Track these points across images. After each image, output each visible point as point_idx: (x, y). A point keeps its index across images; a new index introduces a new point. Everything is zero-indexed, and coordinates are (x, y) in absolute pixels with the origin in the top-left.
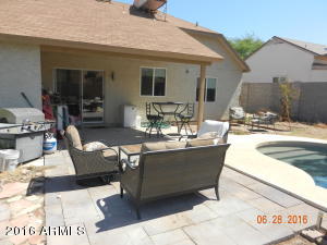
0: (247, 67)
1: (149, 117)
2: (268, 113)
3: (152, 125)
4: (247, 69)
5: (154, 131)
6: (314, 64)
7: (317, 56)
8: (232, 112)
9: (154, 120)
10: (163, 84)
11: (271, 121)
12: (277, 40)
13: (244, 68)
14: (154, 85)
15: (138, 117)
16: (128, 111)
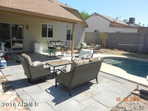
0: (87, 25)
1: (49, 48)
2: (97, 45)
3: (50, 52)
4: (87, 26)
5: (52, 54)
6: (110, 25)
7: (111, 22)
8: (82, 45)
9: (52, 49)
10: (52, 32)
11: (98, 48)
12: (96, 14)
13: (86, 25)
14: (48, 33)
15: (41, 48)
16: (36, 45)
